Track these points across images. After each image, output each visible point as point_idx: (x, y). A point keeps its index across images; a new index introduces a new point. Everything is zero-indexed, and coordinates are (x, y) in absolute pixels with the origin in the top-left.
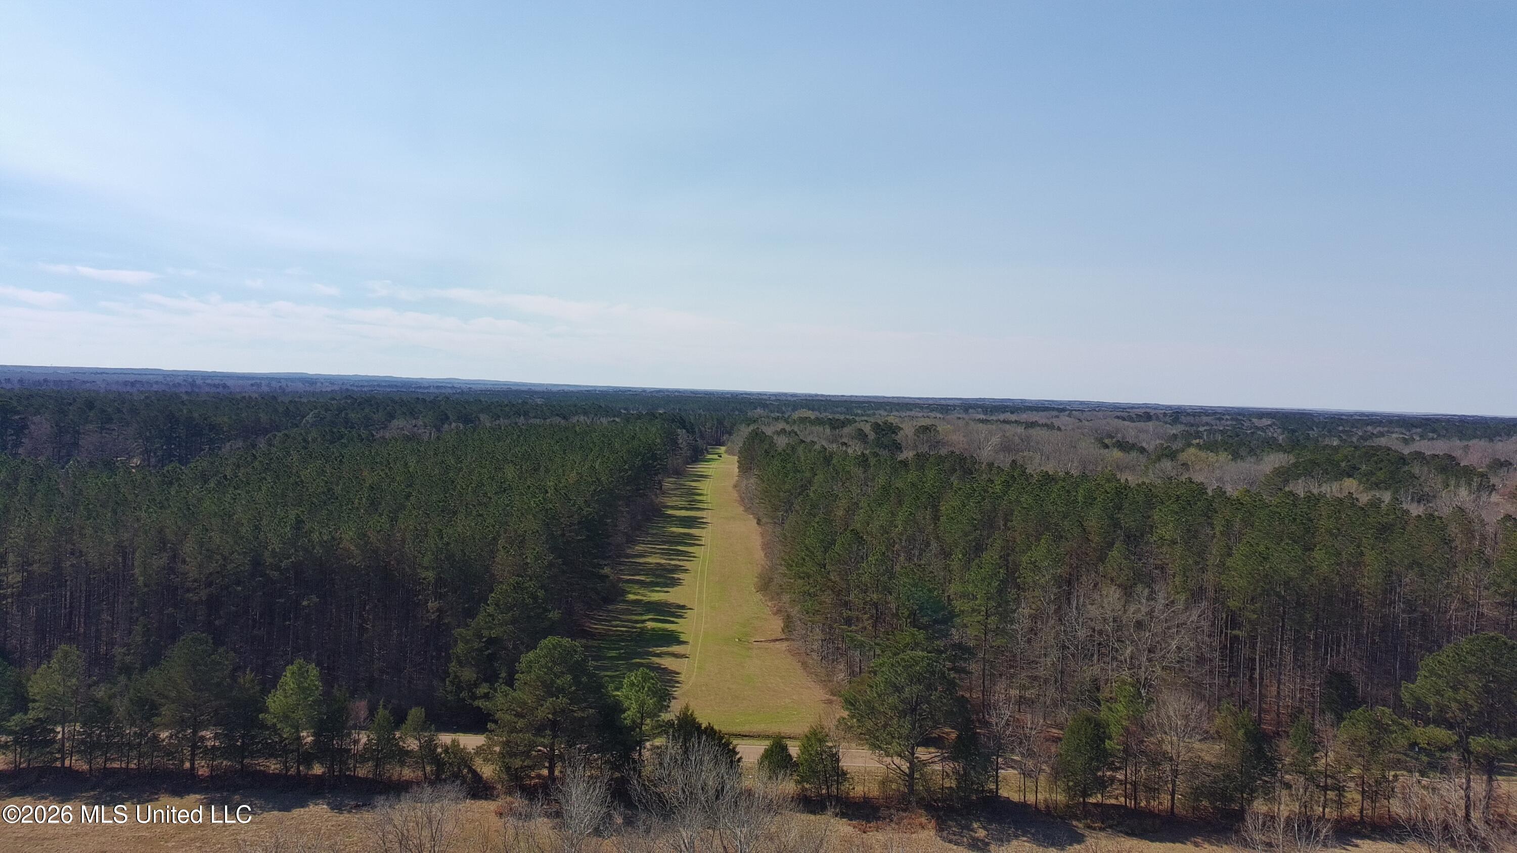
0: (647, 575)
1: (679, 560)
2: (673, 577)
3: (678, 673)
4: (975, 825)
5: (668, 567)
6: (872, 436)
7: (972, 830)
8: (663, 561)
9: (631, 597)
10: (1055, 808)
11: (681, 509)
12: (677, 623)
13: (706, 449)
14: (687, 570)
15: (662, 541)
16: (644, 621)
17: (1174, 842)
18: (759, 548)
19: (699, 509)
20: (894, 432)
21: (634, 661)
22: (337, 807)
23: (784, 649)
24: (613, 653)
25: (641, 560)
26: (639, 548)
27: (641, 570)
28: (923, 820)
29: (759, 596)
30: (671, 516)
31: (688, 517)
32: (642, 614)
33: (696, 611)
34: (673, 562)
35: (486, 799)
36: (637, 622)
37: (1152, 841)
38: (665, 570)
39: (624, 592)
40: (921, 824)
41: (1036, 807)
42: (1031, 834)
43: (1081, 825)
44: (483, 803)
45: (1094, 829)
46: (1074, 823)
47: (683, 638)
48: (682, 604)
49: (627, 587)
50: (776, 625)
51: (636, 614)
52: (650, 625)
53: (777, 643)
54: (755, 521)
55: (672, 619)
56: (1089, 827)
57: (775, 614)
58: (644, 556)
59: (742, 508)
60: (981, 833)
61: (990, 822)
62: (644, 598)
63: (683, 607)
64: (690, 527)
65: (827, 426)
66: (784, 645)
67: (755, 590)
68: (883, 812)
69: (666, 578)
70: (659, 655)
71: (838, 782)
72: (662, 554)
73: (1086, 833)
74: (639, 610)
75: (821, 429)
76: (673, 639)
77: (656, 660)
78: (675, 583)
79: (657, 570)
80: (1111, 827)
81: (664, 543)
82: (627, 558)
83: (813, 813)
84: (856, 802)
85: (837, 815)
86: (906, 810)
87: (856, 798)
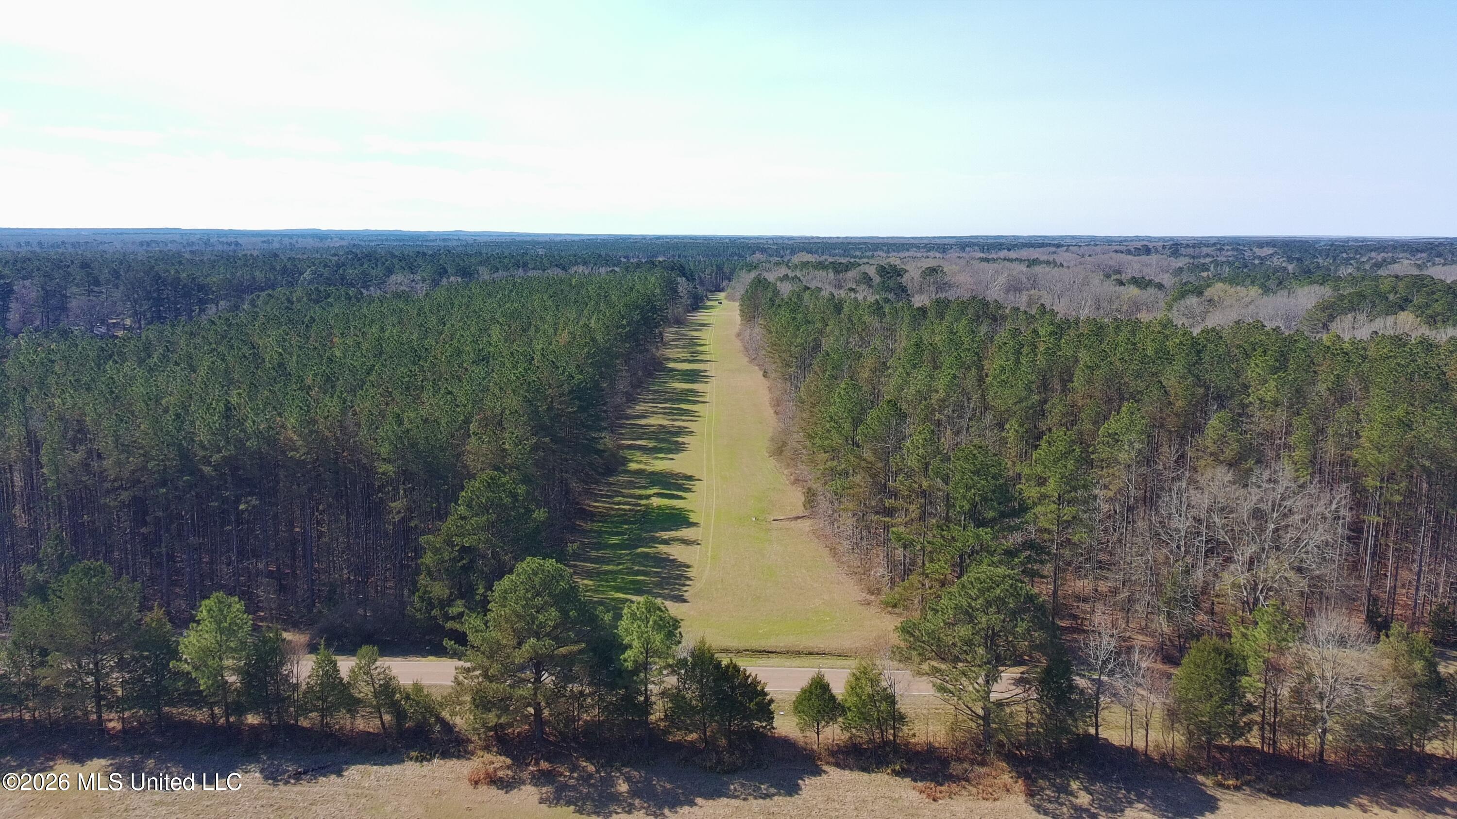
0: (649, 439)
1: (684, 421)
2: (677, 442)
3: (688, 567)
4: (1074, 785)
5: (673, 429)
6: (877, 279)
7: (1072, 794)
8: (666, 423)
9: (633, 466)
10: (1173, 758)
11: (684, 361)
12: (685, 498)
13: (706, 296)
14: (692, 432)
15: (665, 399)
16: (648, 497)
17: (1333, 805)
18: (767, 404)
19: (702, 361)
20: (899, 275)
21: (639, 550)
22: (272, 776)
23: (808, 529)
24: (615, 540)
25: (643, 422)
26: (640, 408)
27: (644, 433)
28: (1006, 778)
29: (772, 462)
30: (672, 370)
31: (691, 371)
32: (645, 488)
33: (705, 482)
34: (677, 423)
35: (459, 757)
36: (641, 497)
37: (1304, 804)
38: (669, 432)
39: (625, 461)
40: (1005, 785)
41: (1146, 754)
42: (1147, 797)
43: (1209, 782)
44: (452, 764)
45: (1228, 787)
46: (1200, 778)
47: (693, 518)
48: (689, 474)
49: (627, 453)
50: (796, 498)
51: (639, 488)
52: (656, 501)
53: (799, 521)
54: (761, 373)
55: (679, 493)
56: (1220, 785)
57: (793, 484)
58: (645, 417)
59: (747, 359)
60: (1084, 799)
61: (1093, 779)
62: (648, 468)
63: (690, 478)
64: (693, 382)
65: (830, 270)
66: (806, 525)
67: (767, 455)
68: (956, 768)
69: (670, 442)
70: (666, 542)
71: (894, 728)
72: (665, 413)
73: (1218, 793)
74: (643, 482)
75: (825, 273)
76: (680, 519)
77: (663, 548)
78: (679, 448)
79: (660, 433)
80: (1248, 783)
81: (666, 401)
82: (628, 419)
83: (865, 769)
84: (917, 753)
85: (896, 773)
86: (983, 764)
87: (918, 748)
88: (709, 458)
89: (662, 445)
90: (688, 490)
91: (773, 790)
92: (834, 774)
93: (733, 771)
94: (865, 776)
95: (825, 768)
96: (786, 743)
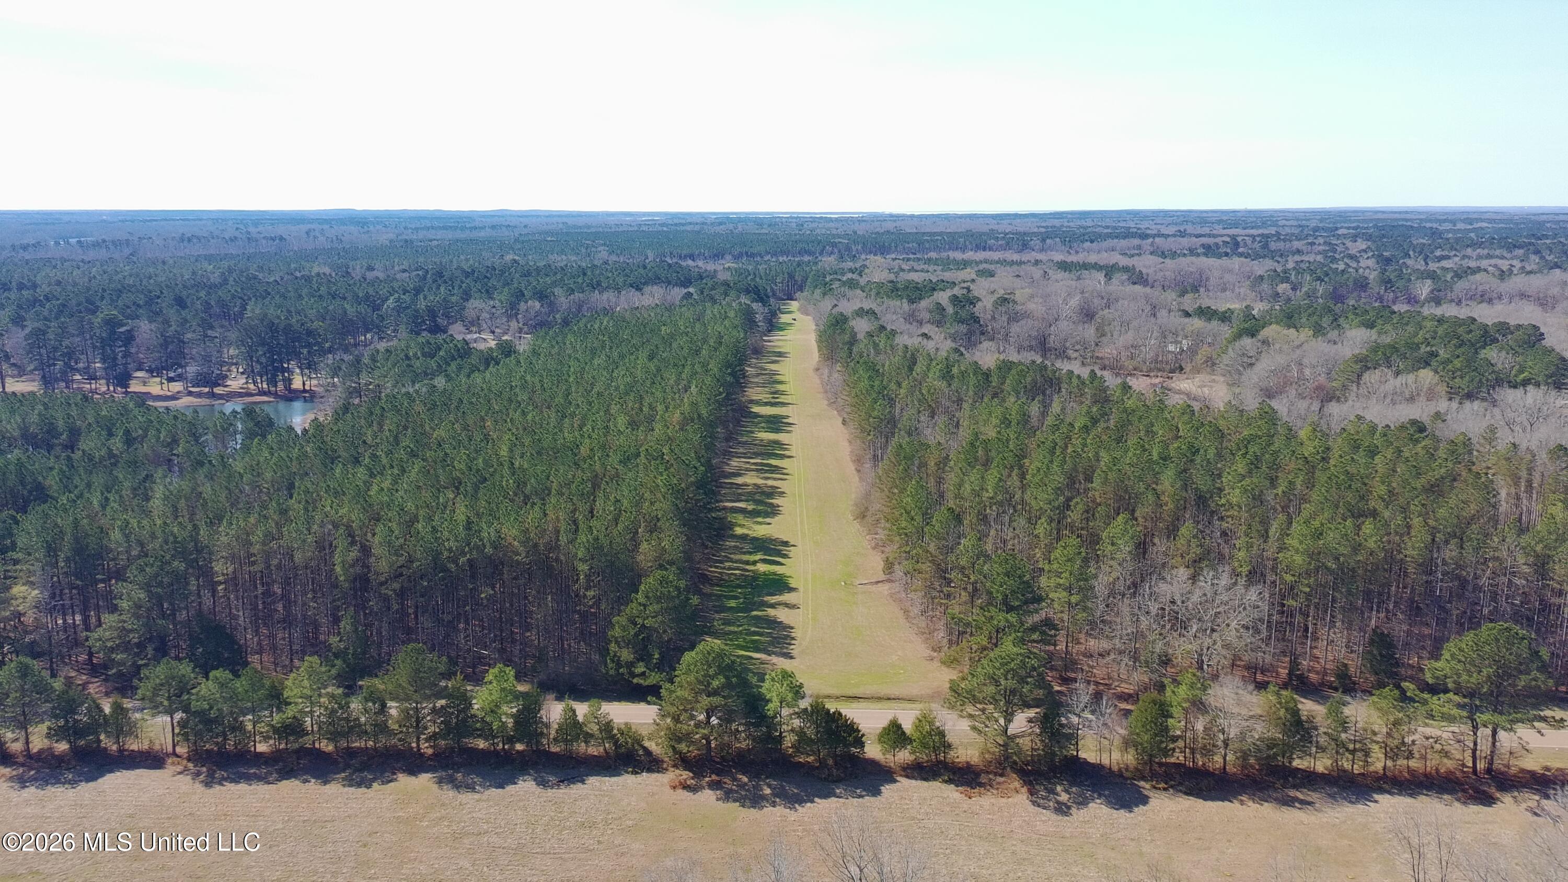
2: (772, 504)
3: (792, 628)
4: (1059, 788)
6: (950, 310)
7: (1057, 794)
9: (739, 531)
10: (1127, 770)
11: (766, 404)
12: (784, 564)
13: (779, 309)
14: (784, 493)
15: (754, 453)
16: (754, 563)
17: (1223, 801)
18: (848, 458)
19: (784, 404)
20: (972, 303)
21: (755, 613)
22: (543, 783)
23: (886, 593)
24: (732, 603)
25: (739, 480)
28: (1017, 784)
29: (856, 525)
30: (757, 415)
31: (775, 417)
32: (751, 553)
33: (800, 546)
34: (770, 483)
35: (658, 772)
36: (747, 563)
37: (1205, 800)
38: (763, 493)
40: (1016, 789)
41: (1110, 769)
42: (1105, 796)
43: (1148, 786)
44: (657, 776)
45: (1159, 789)
46: (1142, 783)
47: (793, 583)
48: (784, 539)
50: (876, 562)
51: (744, 553)
52: (762, 568)
53: (880, 585)
54: (841, 420)
55: (780, 560)
56: (1155, 788)
57: (874, 548)
58: (740, 475)
59: (826, 402)
60: (1064, 797)
61: (1072, 784)
62: (750, 532)
63: (786, 544)
64: (778, 431)
65: (904, 300)
66: (885, 588)
67: (852, 518)
68: (983, 779)
69: (766, 504)
70: (773, 606)
71: (944, 753)
72: (757, 470)
73: (1150, 794)
74: (747, 547)
75: (898, 303)
76: (782, 585)
77: (771, 612)
78: (773, 511)
79: (755, 493)
80: (1172, 787)
81: (757, 455)
83: (926, 779)
84: (960, 768)
85: (946, 782)
86: (1002, 775)
87: (960, 765)
88: (802, 522)
89: (760, 508)
90: (785, 556)
91: (864, 793)
92: (904, 782)
93: (838, 781)
94: (925, 784)
95: (898, 778)
96: (873, 763)
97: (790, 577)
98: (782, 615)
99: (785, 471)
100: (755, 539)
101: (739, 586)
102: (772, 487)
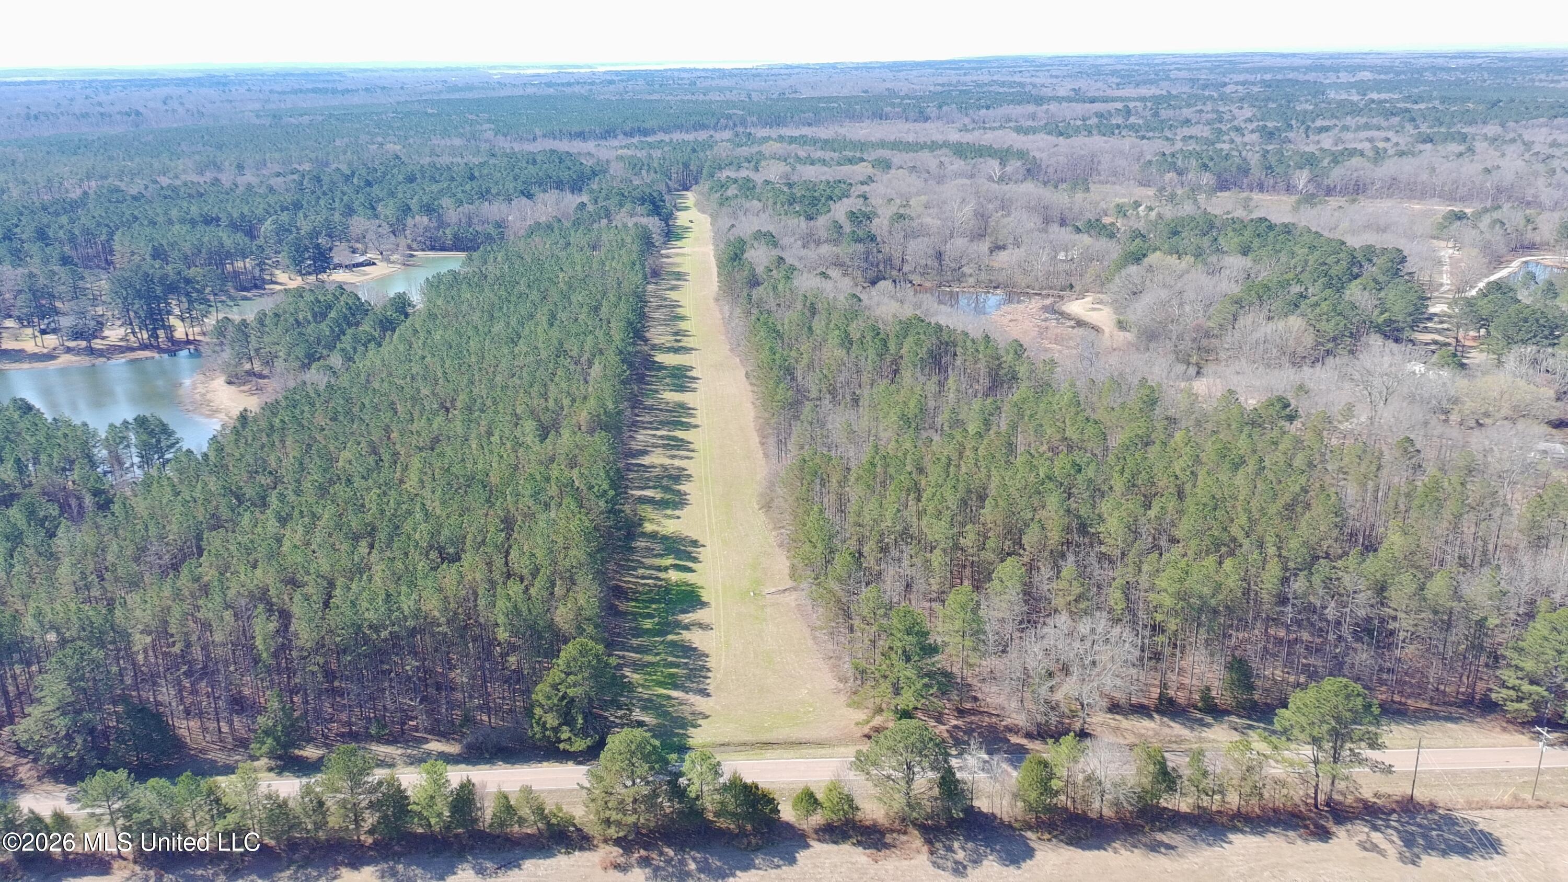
1: (682, 458)
3: (707, 656)
5: (674, 472)
8: (667, 461)
9: (649, 527)
10: (1015, 821)
12: (695, 571)
15: (660, 421)
16: (666, 569)
17: (1099, 849)
19: (686, 350)
21: (669, 637)
22: (480, 872)
23: (793, 604)
24: (648, 624)
25: (646, 460)
26: (641, 436)
28: (918, 843)
29: (763, 521)
31: (678, 368)
32: (661, 556)
33: (708, 547)
34: (677, 463)
35: (590, 849)
36: (659, 569)
38: (670, 477)
39: (640, 519)
40: (917, 848)
41: (999, 819)
42: (997, 851)
43: (1033, 837)
44: (587, 855)
45: (1043, 840)
47: (704, 596)
48: (695, 538)
49: (641, 510)
50: (782, 565)
53: (787, 594)
54: (744, 371)
55: (690, 564)
56: (1040, 839)
57: (780, 546)
58: (647, 452)
59: (727, 345)
61: (967, 840)
62: (660, 530)
64: (682, 389)
66: (791, 599)
68: (888, 839)
69: (673, 491)
70: (687, 627)
71: (853, 814)
72: (664, 446)
73: (1037, 845)
76: (694, 598)
77: (686, 635)
78: (682, 500)
79: (664, 477)
80: (1055, 837)
83: (836, 843)
84: (867, 827)
85: (854, 844)
87: (867, 823)
88: (709, 516)
89: (668, 496)
90: (695, 560)
91: (781, 862)
92: (818, 848)
93: (757, 849)
94: (834, 847)
95: (812, 843)
96: (788, 826)
97: (702, 588)
98: (695, 638)
99: (691, 446)
100: (665, 538)
101: (653, 601)
102: (678, 468)
